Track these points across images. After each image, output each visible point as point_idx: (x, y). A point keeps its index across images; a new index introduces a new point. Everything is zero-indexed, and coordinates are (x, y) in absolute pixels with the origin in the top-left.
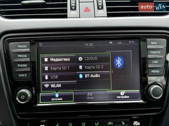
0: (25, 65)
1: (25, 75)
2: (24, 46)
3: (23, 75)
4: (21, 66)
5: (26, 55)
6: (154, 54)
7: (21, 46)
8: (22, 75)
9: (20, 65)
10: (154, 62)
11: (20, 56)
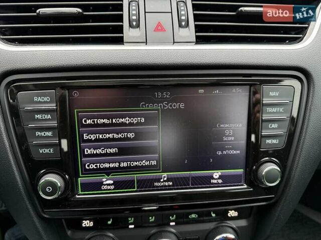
0: (49, 134)
1: (50, 151)
2: (46, 99)
3: (47, 151)
4: (43, 134)
5: (49, 115)
6: (274, 113)
7: (39, 98)
8: (44, 151)
9: (39, 133)
10: (271, 126)
11: (39, 116)
